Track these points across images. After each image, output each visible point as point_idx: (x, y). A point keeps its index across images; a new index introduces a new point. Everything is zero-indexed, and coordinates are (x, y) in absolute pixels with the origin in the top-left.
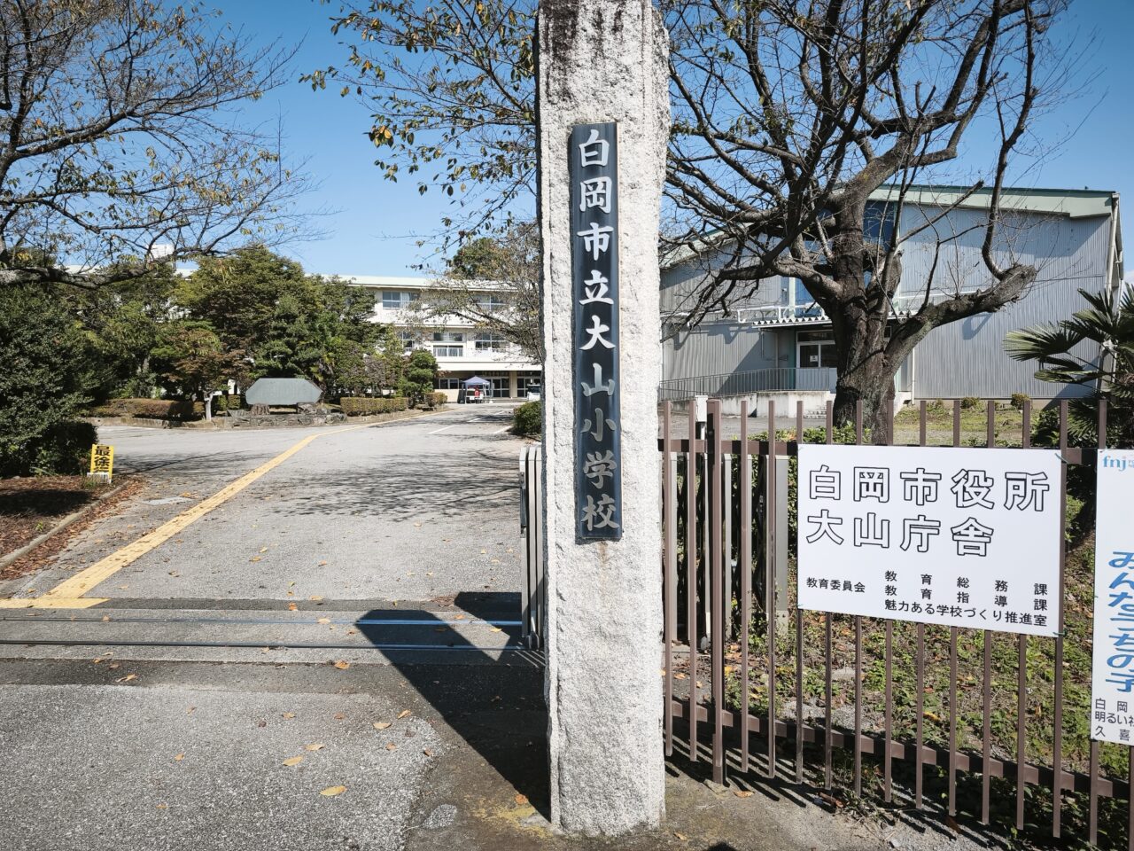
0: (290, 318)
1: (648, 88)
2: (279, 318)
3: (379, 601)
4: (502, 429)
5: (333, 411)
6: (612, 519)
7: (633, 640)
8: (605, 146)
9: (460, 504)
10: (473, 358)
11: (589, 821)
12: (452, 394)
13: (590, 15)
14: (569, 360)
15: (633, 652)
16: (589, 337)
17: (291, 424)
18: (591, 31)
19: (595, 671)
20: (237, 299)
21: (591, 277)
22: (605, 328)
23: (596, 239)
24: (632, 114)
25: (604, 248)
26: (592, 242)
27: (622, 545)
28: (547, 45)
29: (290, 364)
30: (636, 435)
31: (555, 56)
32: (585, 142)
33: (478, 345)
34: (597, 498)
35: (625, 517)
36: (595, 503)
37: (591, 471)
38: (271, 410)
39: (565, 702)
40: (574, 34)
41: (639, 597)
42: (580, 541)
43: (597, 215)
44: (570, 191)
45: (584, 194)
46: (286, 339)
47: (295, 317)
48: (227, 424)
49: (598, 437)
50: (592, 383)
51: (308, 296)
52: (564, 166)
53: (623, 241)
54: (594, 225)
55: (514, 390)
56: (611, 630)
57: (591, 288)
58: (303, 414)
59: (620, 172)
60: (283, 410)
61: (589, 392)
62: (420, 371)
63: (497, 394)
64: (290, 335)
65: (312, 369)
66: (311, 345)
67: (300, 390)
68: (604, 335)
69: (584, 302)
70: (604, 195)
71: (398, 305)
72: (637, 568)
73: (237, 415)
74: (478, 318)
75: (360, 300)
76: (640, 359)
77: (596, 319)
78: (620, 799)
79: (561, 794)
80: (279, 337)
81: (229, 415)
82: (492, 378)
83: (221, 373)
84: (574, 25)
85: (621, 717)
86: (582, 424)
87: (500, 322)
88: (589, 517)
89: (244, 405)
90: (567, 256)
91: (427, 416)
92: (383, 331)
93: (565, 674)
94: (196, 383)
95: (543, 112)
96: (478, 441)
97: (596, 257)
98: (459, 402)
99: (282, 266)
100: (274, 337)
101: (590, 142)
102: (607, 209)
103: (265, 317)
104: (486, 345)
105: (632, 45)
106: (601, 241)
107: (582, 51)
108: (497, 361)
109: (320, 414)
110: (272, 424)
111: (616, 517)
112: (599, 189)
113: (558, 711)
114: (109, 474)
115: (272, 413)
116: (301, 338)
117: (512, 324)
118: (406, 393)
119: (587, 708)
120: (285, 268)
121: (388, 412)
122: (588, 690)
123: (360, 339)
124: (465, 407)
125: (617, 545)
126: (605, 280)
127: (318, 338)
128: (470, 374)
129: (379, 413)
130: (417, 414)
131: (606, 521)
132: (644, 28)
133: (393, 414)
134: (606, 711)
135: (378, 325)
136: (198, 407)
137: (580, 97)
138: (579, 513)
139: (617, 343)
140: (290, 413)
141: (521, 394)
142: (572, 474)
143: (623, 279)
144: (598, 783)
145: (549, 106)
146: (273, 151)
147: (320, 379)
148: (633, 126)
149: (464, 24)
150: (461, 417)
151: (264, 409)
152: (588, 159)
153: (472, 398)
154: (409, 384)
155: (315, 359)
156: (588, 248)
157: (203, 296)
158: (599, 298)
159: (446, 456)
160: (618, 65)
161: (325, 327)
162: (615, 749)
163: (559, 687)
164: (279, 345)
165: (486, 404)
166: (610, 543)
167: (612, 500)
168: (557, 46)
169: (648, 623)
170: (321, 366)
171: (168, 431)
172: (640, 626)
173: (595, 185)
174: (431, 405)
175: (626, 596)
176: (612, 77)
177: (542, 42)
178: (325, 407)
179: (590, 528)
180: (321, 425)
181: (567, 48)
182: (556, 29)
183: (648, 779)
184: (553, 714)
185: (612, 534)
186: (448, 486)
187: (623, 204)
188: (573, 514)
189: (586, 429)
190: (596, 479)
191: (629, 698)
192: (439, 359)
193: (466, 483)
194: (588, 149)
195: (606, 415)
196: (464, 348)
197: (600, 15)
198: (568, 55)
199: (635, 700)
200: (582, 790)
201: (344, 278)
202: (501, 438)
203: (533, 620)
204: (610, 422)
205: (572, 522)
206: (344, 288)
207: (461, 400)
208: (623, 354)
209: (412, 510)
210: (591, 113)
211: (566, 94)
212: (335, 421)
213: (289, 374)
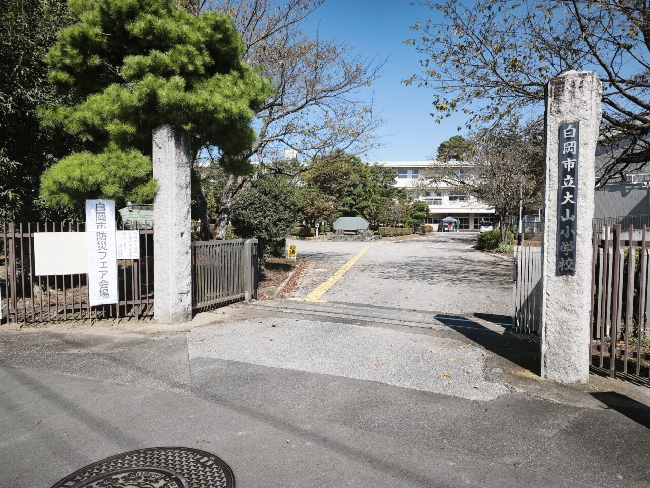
0: (355, 186)
1: (593, 108)
2: (350, 186)
3: (440, 312)
4: (470, 246)
5: (375, 234)
6: (571, 267)
7: (578, 312)
8: (574, 130)
9: (460, 280)
10: (447, 206)
11: (557, 377)
12: (435, 226)
13: (570, 83)
14: (556, 208)
15: (578, 316)
16: (565, 199)
17: (355, 240)
18: (570, 89)
19: (562, 323)
20: (330, 177)
21: (566, 178)
22: (572, 196)
23: (569, 164)
24: (586, 118)
25: (572, 167)
26: (567, 165)
27: (575, 277)
28: (551, 94)
29: (354, 210)
30: (583, 236)
31: (555, 98)
32: (566, 128)
33: (451, 199)
34: (565, 258)
35: (577, 267)
36: (564, 261)
37: (563, 249)
38: (345, 233)
39: (548, 333)
40: (563, 90)
41: (582, 296)
42: (557, 275)
43: (570, 155)
44: (559, 147)
45: (565, 147)
46: (353, 196)
47: (357, 185)
48: (325, 239)
49: (567, 236)
50: (565, 216)
51: (363, 174)
52: (557, 137)
53: (580, 164)
54: (569, 159)
55: (472, 225)
56: (569, 308)
57: (566, 182)
58: (360, 235)
59: (580, 139)
60: (349, 233)
61: (564, 219)
62: (419, 213)
63: (461, 227)
64: (355, 195)
65: (364, 212)
66: (364, 199)
67: (358, 223)
68: (571, 199)
69: (563, 187)
70: (573, 148)
71: (406, 177)
72: (581, 286)
73: (329, 234)
74: (456, 183)
75: (388, 175)
76: (586, 208)
77: (568, 193)
78: (570, 370)
79: (546, 366)
80: (349, 195)
81: (326, 235)
82: (458, 217)
83: (323, 214)
84: (563, 87)
85: (572, 340)
86: (560, 231)
87: (470, 185)
88: (562, 266)
89: (332, 230)
90: (557, 170)
91: (422, 238)
92: (400, 191)
93: (549, 323)
94: (311, 219)
95: (549, 119)
96: (457, 252)
97: (569, 170)
98: (438, 231)
99: (351, 159)
100: (347, 196)
101: (568, 129)
102: (574, 153)
103: (343, 185)
104: (456, 198)
105: (587, 92)
106: (571, 165)
107: (566, 96)
108: (463, 207)
109: (368, 235)
110: (346, 240)
111: (573, 266)
112: (571, 146)
113: (546, 336)
114: (295, 258)
115: (345, 234)
116: (360, 196)
117: (476, 186)
118: (410, 225)
119: (558, 336)
120: (353, 160)
121: (402, 235)
122: (559, 329)
123: (388, 196)
124: (442, 234)
125: (573, 277)
126: (572, 178)
127: (368, 196)
128: (445, 215)
129: (398, 235)
130: (417, 237)
131: (569, 267)
132: (592, 85)
133: (404, 236)
134: (566, 337)
135: (397, 188)
136: (312, 230)
137: (564, 113)
138: (557, 264)
139: (576, 201)
140: (353, 234)
141: (476, 227)
142: (555, 250)
143: (580, 178)
144: (561, 363)
145: (551, 116)
146: (369, 108)
147: (368, 217)
148: (587, 123)
149: (477, 42)
150: (442, 239)
151: (341, 232)
152: (567, 135)
153: (446, 229)
154: (413, 220)
155: (366, 207)
156: (566, 167)
157: (315, 176)
158: (569, 185)
159: (442, 258)
160: (581, 100)
161: (371, 190)
162: (569, 352)
163: (546, 328)
164: (349, 200)
165: (455, 232)
166: (570, 276)
167: (572, 260)
168: (556, 94)
169: (585, 307)
170: (369, 211)
171: (299, 241)
172: (582, 307)
173: (569, 144)
174: (424, 232)
175: (576, 296)
176: (578, 105)
177: (549, 94)
178: (371, 232)
179: (562, 270)
180: (369, 241)
181: (559, 95)
182: (555, 88)
183: (582, 365)
184: (543, 337)
185: (572, 272)
186: (450, 272)
187: (581, 150)
188: (554, 265)
189: (562, 233)
190: (566, 252)
191: (576, 333)
192: (430, 206)
193: (459, 271)
194: (567, 131)
195: (571, 228)
196: (442, 200)
197: (574, 83)
198: (560, 98)
199: (578, 334)
200: (554, 365)
201: (380, 163)
202: (470, 251)
203: (518, 321)
204: (572, 231)
205: (554, 268)
206: (380, 168)
207: (440, 230)
208: (579, 206)
209: (436, 281)
210: (569, 118)
211: (559, 112)
212: (376, 239)
213: (353, 214)
